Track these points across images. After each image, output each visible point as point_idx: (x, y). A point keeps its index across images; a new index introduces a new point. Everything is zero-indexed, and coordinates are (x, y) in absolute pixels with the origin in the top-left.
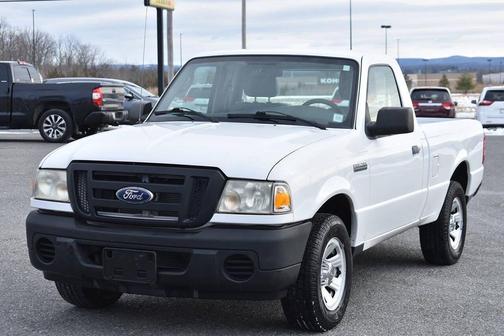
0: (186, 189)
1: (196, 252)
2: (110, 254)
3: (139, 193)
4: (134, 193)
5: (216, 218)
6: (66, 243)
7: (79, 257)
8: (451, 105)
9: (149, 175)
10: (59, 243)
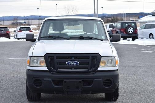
0: (90, 60)
1: (95, 79)
2: (65, 82)
3: (75, 63)
4: (73, 63)
5: (99, 69)
6: (48, 80)
7: (53, 84)
8: (9, 32)
9: (74, 57)
10: (45, 80)
